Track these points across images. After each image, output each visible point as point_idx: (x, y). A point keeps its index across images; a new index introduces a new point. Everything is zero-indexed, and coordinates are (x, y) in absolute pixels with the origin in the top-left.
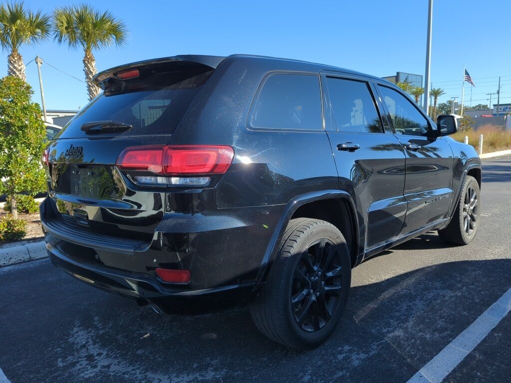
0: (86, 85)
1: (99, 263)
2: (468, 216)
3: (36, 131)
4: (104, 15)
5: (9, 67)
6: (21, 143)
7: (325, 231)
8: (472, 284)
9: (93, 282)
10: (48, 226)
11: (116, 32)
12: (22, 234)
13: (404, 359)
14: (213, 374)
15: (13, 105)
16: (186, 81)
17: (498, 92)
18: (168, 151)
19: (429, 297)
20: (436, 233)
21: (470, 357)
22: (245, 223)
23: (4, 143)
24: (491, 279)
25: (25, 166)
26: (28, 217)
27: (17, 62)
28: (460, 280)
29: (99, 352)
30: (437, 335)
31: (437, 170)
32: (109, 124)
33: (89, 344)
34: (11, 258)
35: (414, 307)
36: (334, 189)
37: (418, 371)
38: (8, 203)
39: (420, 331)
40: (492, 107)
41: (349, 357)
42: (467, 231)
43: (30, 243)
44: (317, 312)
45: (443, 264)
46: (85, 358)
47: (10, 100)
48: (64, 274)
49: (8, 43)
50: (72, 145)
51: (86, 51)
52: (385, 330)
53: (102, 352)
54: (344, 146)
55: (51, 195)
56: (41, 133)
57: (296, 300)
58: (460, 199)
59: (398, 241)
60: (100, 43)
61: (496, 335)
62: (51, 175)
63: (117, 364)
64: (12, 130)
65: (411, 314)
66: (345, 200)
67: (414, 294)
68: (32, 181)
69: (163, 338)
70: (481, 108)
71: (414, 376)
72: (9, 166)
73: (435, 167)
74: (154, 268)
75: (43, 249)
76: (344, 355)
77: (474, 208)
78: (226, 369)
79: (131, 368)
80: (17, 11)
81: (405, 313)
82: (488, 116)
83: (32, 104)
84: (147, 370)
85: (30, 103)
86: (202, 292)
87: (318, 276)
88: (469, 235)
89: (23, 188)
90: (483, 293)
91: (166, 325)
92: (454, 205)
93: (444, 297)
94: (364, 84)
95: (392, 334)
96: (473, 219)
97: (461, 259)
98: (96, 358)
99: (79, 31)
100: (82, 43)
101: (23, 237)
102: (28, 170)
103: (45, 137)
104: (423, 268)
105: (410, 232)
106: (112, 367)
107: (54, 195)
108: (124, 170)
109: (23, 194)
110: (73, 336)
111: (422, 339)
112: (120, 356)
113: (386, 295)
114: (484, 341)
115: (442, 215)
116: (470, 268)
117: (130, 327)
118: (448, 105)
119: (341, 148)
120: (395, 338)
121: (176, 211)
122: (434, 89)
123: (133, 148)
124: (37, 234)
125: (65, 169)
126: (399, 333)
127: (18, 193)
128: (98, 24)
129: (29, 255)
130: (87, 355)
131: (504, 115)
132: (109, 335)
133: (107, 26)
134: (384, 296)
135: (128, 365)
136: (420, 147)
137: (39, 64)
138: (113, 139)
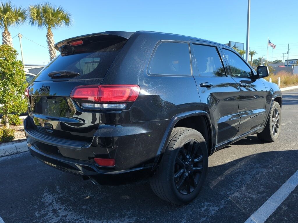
0: (48, 49)
1: (60, 155)
2: (274, 125)
3: (20, 77)
4: (59, 9)
5: (3, 39)
6: (11, 84)
7: (194, 135)
8: (279, 165)
9: (56, 166)
10: (29, 133)
11: (66, 19)
12: (12, 137)
13: (241, 210)
14: (128, 220)
15: (6, 61)
16: (111, 47)
17: (288, 53)
18: (101, 88)
19: (254, 173)
20: (256, 135)
21: (279, 209)
22: (147, 130)
23: (1, 84)
24: (289, 162)
25: (13, 97)
26: (15, 127)
27: (7, 36)
28: (271, 163)
29: (60, 207)
30: (259, 195)
31: (256, 98)
32: (66, 72)
33: (53, 203)
34: (6, 152)
35: (245, 179)
36: (198, 110)
37: (249, 217)
38: (3, 119)
39: (249, 193)
40: (284, 62)
41: (209, 209)
42: (274, 134)
43: (17, 143)
44: (189, 183)
45: (260, 153)
46: (52, 211)
47: (4, 58)
48: (38, 161)
49: (2, 25)
50: (43, 85)
51: (48, 30)
52: (228, 193)
53: (62, 207)
54: (204, 84)
55: (30, 115)
56: (23, 78)
57: (177, 176)
58: (270, 115)
59: (235, 140)
60: (56, 25)
61: (294, 195)
62: (30, 103)
63: (71, 214)
64: (6, 76)
65: (244, 183)
66: (205, 117)
67: (244, 171)
68: (18, 106)
69: (98, 199)
70: (278, 62)
71: (247, 220)
72: (4, 97)
73: (254, 96)
74: (93, 158)
75: (26, 147)
76: (205, 208)
77: (278, 120)
78: (136, 217)
79: (79, 217)
80: (7, 7)
81: (240, 183)
82: (283, 66)
83: (17, 61)
84: (88, 218)
85: (16, 61)
86: (122, 172)
87: (189, 161)
88: (275, 136)
89: (12, 111)
90: (285, 170)
91: (99, 191)
92: (266, 119)
93: (262, 172)
94: (215, 48)
95: (233, 195)
96: (277, 127)
97: (271, 150)
98: (58, 211)
99: (44, 18)
100: (46, 26)
101: (13, 139)
102: (15, 100)
103: (25, 80)
104: (249, 156)
105: (242, 135)
106: (68, 216)
107: (32, 115)
108: (75, 100)
109: (12, 114)
110: (44, 198)
111: (251, 198)
112: (72, 210)
113: (228, 172)
114: (287, 199)
115: (259, 124)
116: (277, 156)
117: (78, 192)
118: (259, 60)
119: (202, 86)
120: (234, 197)
121: (106, 124)
122: (251, 51)
123: (80, 86)
124: (21, 137)
125: (39, 99)
126: (237, 194)
127: (9, 113)
128: (55, 14)
129: (17, 150)
130: (53, 210)
131: (291, 66)
132: (65, 197)
133: (60, 15)
134: (227, 172)
135: (77, 215)
136: (247, 85)
137: (20, 37)
138: (68, 82)
